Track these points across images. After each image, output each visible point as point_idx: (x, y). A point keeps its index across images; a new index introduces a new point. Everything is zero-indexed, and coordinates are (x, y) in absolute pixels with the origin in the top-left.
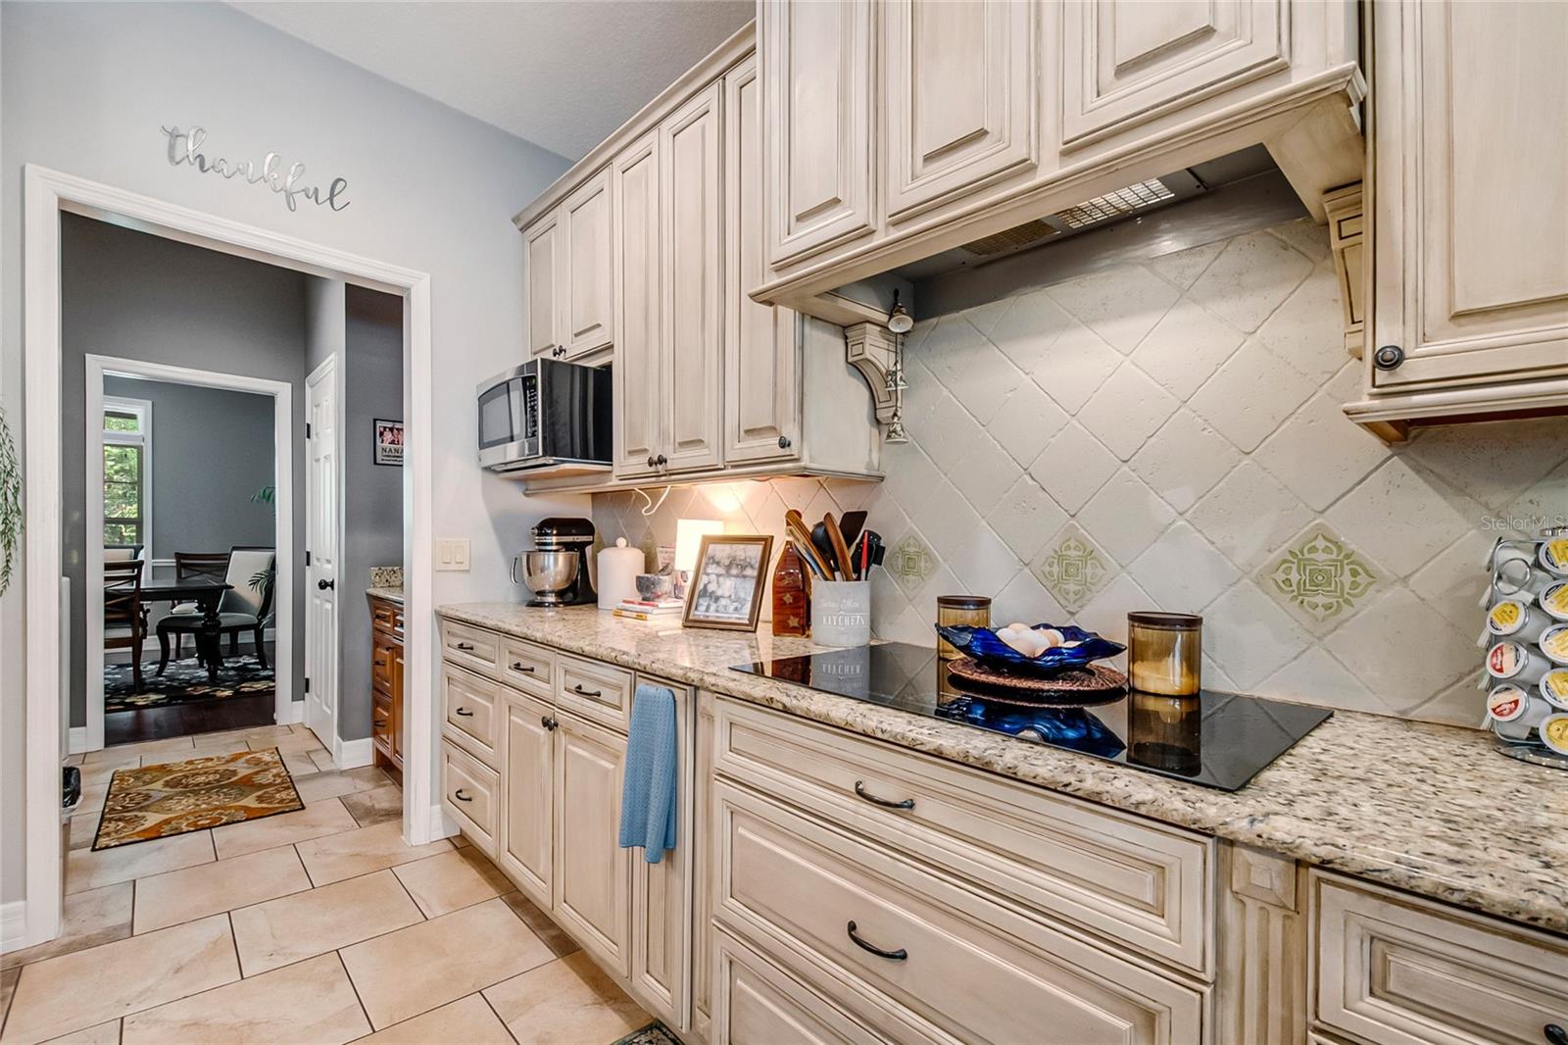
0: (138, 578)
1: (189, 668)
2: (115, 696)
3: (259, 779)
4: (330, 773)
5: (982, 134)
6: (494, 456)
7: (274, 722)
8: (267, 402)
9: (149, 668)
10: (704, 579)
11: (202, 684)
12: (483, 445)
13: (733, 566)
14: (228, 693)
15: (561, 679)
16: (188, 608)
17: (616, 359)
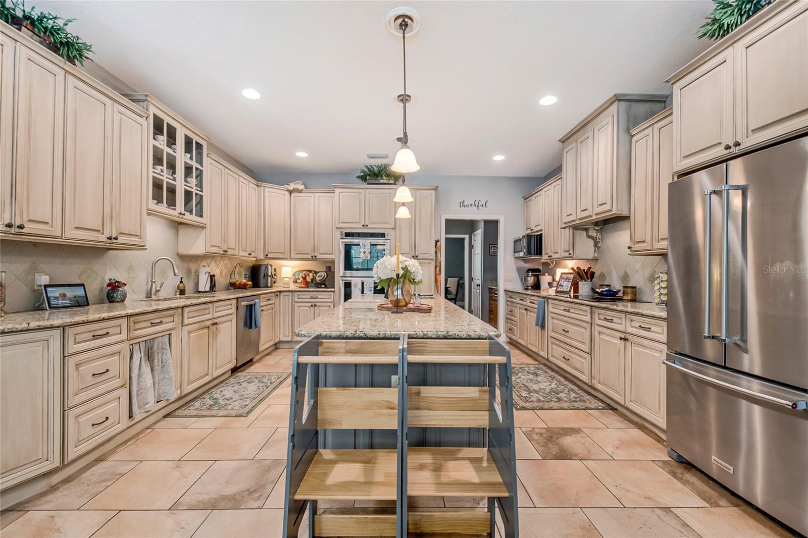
5: (586, 209)
6: (517, 255)
8: (463, 239)
10: (560, 282)
12: (515, 252)
13: (567, 279)
15: (528, 301)
17: (543, 232)
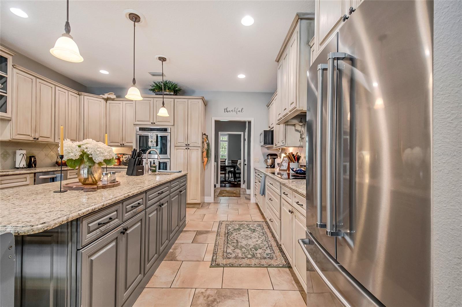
0: (225, 164)
1: (232, 179)
2: (222, 182)
3: (236, 193)
4: (245, 194)
5: (286, 109)
6: (261, 144)
7: (240, 187)
8: (240, 135)
9: (227, 179)
10: (282, 163)
11: (233, 182)
12: (260, 142)
13: (286, 161)
14: (236, 183)
16: (232, 169)
17: (274, 129)
